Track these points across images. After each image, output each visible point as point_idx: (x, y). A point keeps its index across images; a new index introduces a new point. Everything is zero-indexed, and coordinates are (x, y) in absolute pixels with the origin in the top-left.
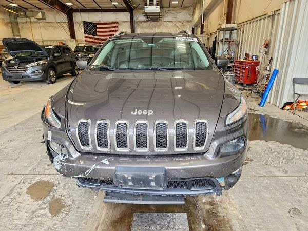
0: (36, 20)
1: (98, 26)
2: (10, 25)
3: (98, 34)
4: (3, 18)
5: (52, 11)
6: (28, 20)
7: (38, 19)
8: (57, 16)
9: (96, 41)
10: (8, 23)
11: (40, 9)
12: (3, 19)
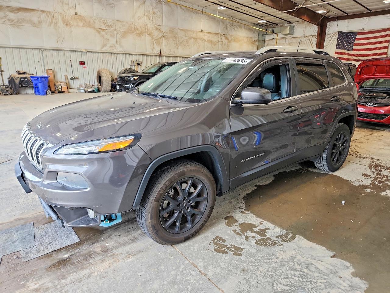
0: (283, 36)
1: (358, 37)
2: (257, 43)
3: (355, 47)
4: (251, 36)
5: (303, 23)
6: (275, 36)
7: (286, 35)
8: (308, 29)
9: (350, 57)
10: (256, 41)
11: (291, 23)
12: (251, 38)
